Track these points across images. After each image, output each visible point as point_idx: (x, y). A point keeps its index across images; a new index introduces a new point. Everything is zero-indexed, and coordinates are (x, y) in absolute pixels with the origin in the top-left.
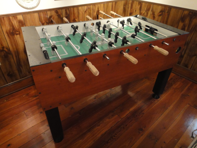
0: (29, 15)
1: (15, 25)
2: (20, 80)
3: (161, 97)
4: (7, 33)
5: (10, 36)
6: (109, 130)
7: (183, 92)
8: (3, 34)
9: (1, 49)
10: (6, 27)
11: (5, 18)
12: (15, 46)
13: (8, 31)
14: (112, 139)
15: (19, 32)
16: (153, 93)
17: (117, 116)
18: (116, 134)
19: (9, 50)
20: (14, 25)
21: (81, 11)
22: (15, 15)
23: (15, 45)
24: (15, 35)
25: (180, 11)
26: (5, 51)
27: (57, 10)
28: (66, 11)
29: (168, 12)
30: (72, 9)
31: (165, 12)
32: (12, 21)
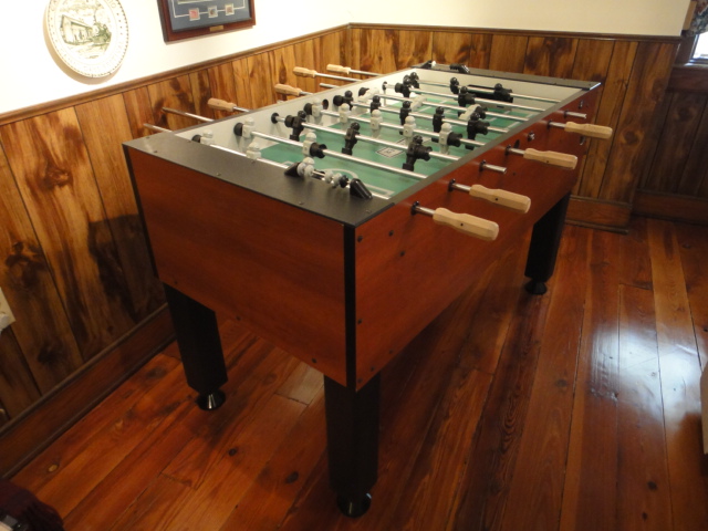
0: (95, 103)
1: (53, 149)
2: (83, 367)
3: (549, 288)
4: (28, 182)
5: (39, 193)
6: (482, 418)
7: (589, 260)
8: (14, 191)
9: (13, 253)
10: (26, 162)
11: (18, 124)
12: (60, 232)
13: (32, 177)
14: (507, 437)
15: (70, 174)
16: (528, 280)
17: (475, 371)
18: (510, 421)
19: (38, 250)
20: (50, 148)
21: (240, 73)
22: (50, 110)
23: (59, 229)
24: (57, 188)
25: (520, 39)
26: (27, 259)
27: (175, 79)
28: (200, 77)
29: (484, 49)
30: (216, 69)
31: (475, 49)
32: (43, 135)
